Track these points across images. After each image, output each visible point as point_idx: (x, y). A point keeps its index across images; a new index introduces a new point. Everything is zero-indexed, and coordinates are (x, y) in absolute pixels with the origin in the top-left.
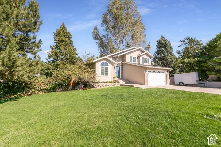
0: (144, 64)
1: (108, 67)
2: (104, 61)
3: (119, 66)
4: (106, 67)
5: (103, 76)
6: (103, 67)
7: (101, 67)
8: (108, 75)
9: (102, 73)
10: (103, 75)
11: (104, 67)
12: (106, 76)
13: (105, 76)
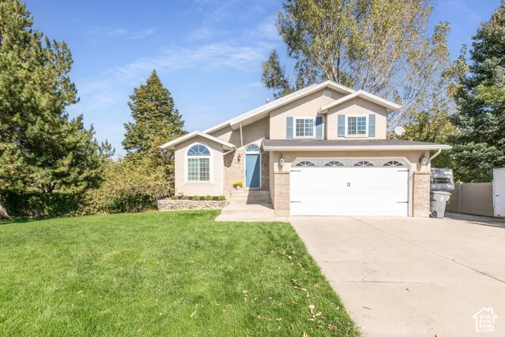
0: (347, 136)
1: (208, 159)
2: (196, 144)
3: (257, 152)
4: (204, 159)
5: (195, 181)
6: (193, 160)
7: (189, 160)
8: (208, 179)
9: (192, 175)
10: (193, 179)
11: (197, 160)
12: (203, 182)
13: (199, 181)
